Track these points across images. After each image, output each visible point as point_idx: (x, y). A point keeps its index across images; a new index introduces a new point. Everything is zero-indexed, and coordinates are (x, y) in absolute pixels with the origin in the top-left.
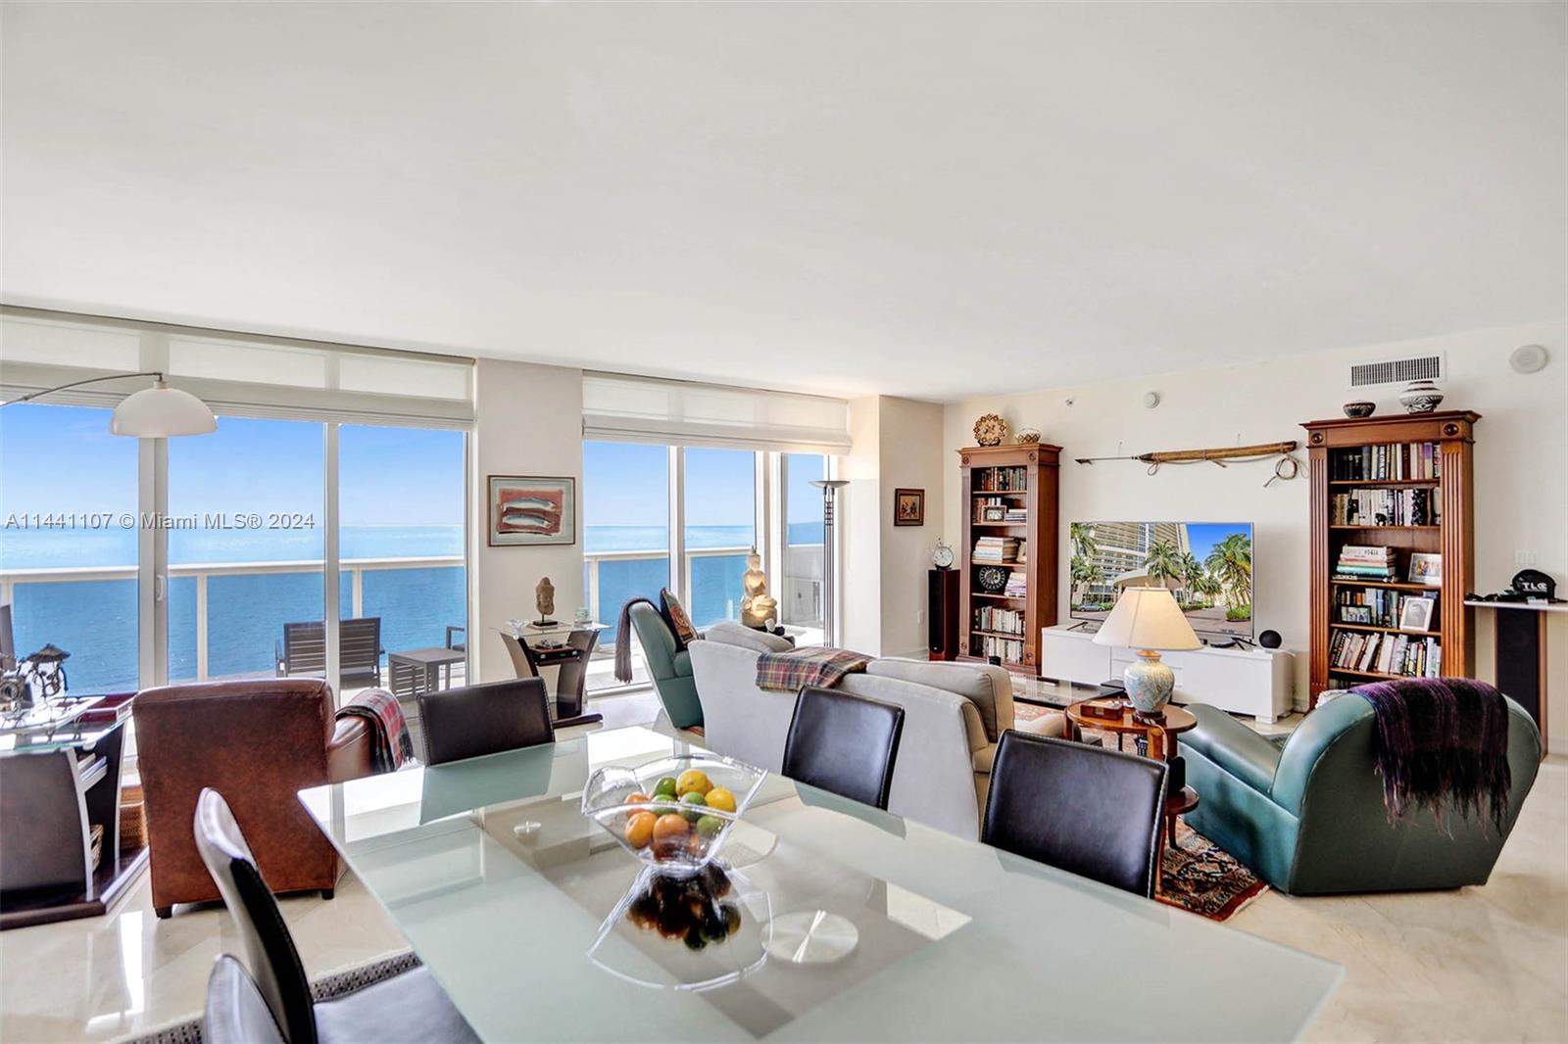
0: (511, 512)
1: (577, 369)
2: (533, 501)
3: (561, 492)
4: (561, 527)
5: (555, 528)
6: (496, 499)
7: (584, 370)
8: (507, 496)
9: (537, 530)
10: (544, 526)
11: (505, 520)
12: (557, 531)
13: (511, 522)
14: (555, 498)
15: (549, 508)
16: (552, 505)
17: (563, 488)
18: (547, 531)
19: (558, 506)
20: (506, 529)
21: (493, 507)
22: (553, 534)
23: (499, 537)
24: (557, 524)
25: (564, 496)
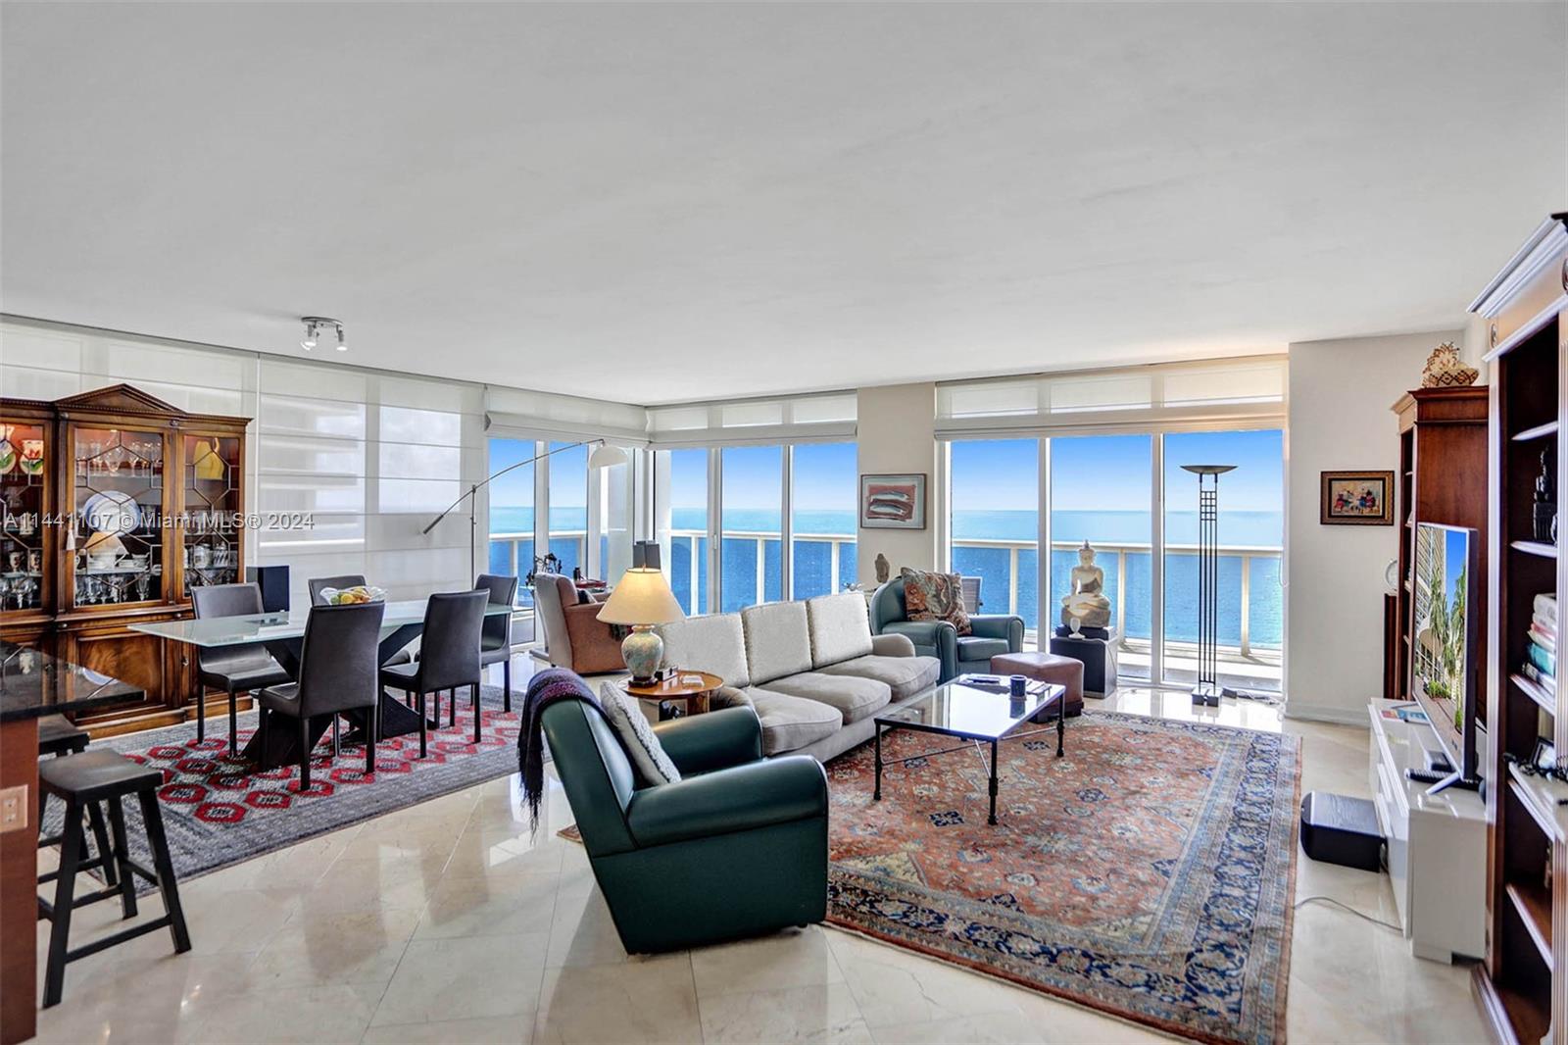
0: (876, 502)
1: (931, 383)
2: (891, 494)
3: (914, 487)
4: (913, 515)
5: (909, 515)
6: (866, 493)
7: (936, 383)
8: (874, 490)
9: (895, 517)
10: (900, 513)
11: (872, 508)
12: (911, 518)
13: (875, 510)
14: (909, 491)
15: (904, 499)
16: (906, 497)
17: (916, 483)
18: (903, 518)
19: (911, 497)
20: (873, 515)
21: (864, 500)
22: (908, 520)
23: (868, 522)
24: (910, 512)
25: (916, 489)
